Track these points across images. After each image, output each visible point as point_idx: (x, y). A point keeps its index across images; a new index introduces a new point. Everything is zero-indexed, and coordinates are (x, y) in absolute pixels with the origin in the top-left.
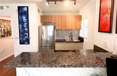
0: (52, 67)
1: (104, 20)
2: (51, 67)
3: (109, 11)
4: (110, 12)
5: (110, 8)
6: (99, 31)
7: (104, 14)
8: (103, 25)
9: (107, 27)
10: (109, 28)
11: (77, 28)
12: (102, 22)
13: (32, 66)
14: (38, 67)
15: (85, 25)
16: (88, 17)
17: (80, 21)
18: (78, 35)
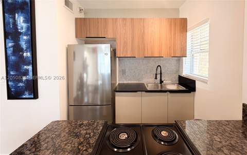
11: (175, 51)
15: (197, 45)
16: (209, 19)
17: (182, 35)
18: (178, 71)
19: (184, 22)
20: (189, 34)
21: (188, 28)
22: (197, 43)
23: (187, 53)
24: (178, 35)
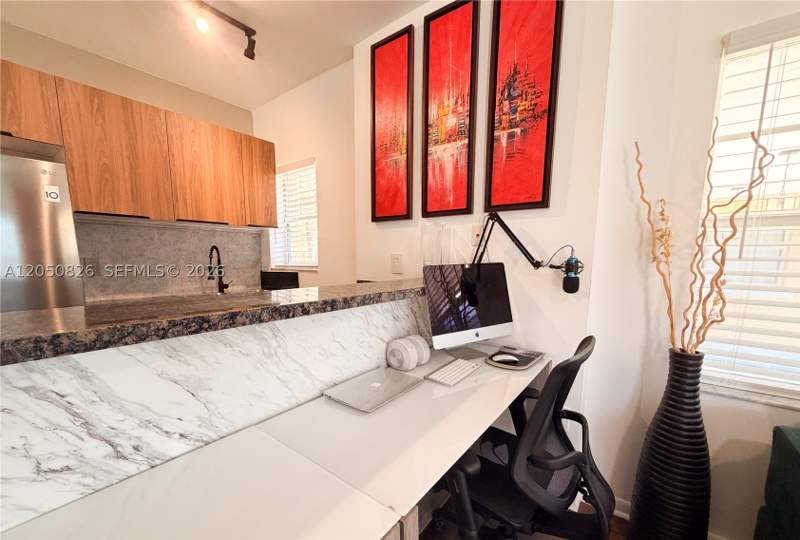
0: (291, 315)
1: (390, 171)
2: (287, 317)
3: (403, 140)
4: (405, 143)
5: (405, 131)
6: (375, 219)
7: (387, 150)
8: (388, 191)
9: (399, 200)
10: (405, 200)
11: (253, 214)
12: (381, 181)
13: (187, 326)
14: (225, 328)
15: (294, 203)
16: (314, 159)
17: (266, 177)
18: (258, 262)
19: (268, 150)
20: (279, 178)
21: (277, 166)
22: (295, 201)
23: (279, 221)
24: (258, 178)
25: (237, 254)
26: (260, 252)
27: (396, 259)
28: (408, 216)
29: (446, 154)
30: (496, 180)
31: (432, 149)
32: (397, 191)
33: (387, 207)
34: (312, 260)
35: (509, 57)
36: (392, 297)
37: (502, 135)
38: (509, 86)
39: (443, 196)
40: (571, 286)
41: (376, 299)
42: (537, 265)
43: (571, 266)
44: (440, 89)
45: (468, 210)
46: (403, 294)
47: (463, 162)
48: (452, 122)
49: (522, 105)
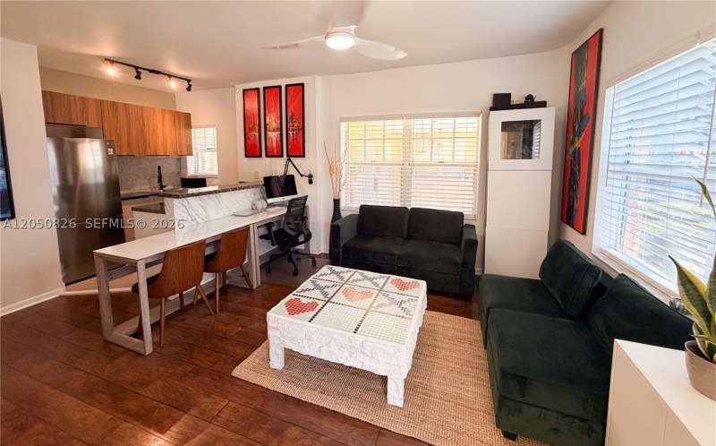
1: (252, 138)
3: (257, 128)
5: (257, 124)
6: (246, 156)
7: (251, 130)
8: (251, 146)
9: (256, 149)
10: (259, 150)
11: (181, 150)
12: (248, 142)
16: (214, 125)
17: (187, 131)
18: (179, 173)
19: (188, 117)
23: (194, 152)
24: (183, 131)
25: (169, 168)
26: (181, 168)
27: (256, 172)
28: (260, 156)
29: (273, 136)
30: (290, 147)
31: (268, 133)
32: (255, 146)
33: (252, 151)
34: (215, 172)
35: (291, 109)
36: (253, 187)
37: (290, 133)
38: (292, 118)
39: (273, 150)
40: (311, 182)
41: (248, 187)
42: (302, 176)
43: (310, 176)
44: (270, 112)
45: (282, 156)
46: (256, 186)
47: (279, 139)
48: (274, 125)
49: (296, 125)
